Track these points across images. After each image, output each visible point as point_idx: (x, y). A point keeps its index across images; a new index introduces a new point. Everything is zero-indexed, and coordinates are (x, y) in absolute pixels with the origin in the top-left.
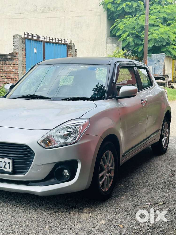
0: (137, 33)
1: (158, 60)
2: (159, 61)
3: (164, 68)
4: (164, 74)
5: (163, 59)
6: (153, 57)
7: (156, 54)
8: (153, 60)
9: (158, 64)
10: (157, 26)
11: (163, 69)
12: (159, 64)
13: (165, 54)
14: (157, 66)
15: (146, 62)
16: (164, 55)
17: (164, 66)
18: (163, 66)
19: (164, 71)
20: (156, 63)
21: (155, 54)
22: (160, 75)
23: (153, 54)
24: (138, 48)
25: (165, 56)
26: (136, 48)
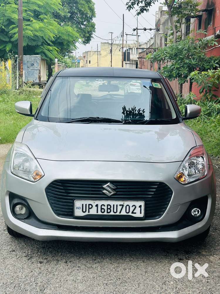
0: (3, 27)
1: (31, 63)
2: (33, 65)
3: (40, 73)
4: (40, 80)
5: (38, 62)
6: (25, 59)
7: (29, 56)
8: (25, 62)
9: (31, 68)
10: (29, 20)
11: (38, 74)
12: (33, 68)
13: (40, 56)
14: (30, 70)
15: (22, 66)
16: (38, 57)
17: (40, 70)
18: (38, 71)
19: (40, 78)
20: (29, 66)
21: (27, 56)
22: (35, 82)
23: (25, 56)
24: (5, 47)
25: (40, 59)
26: (3, 47)
